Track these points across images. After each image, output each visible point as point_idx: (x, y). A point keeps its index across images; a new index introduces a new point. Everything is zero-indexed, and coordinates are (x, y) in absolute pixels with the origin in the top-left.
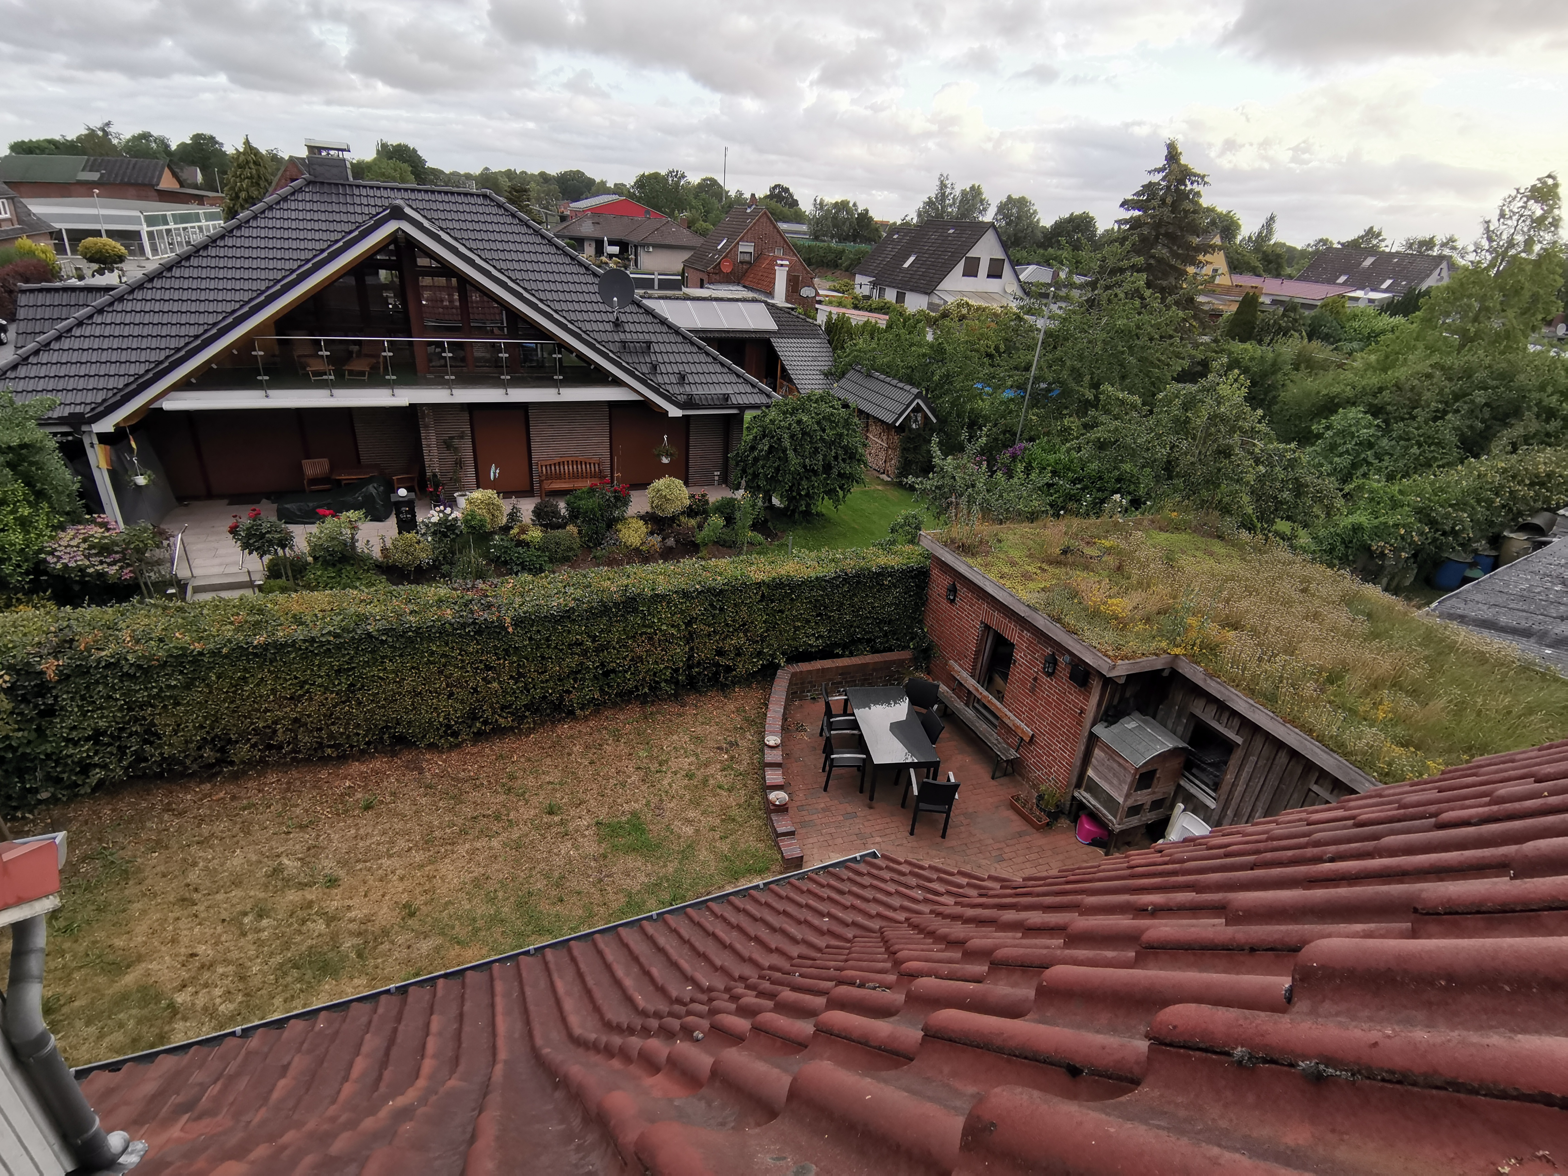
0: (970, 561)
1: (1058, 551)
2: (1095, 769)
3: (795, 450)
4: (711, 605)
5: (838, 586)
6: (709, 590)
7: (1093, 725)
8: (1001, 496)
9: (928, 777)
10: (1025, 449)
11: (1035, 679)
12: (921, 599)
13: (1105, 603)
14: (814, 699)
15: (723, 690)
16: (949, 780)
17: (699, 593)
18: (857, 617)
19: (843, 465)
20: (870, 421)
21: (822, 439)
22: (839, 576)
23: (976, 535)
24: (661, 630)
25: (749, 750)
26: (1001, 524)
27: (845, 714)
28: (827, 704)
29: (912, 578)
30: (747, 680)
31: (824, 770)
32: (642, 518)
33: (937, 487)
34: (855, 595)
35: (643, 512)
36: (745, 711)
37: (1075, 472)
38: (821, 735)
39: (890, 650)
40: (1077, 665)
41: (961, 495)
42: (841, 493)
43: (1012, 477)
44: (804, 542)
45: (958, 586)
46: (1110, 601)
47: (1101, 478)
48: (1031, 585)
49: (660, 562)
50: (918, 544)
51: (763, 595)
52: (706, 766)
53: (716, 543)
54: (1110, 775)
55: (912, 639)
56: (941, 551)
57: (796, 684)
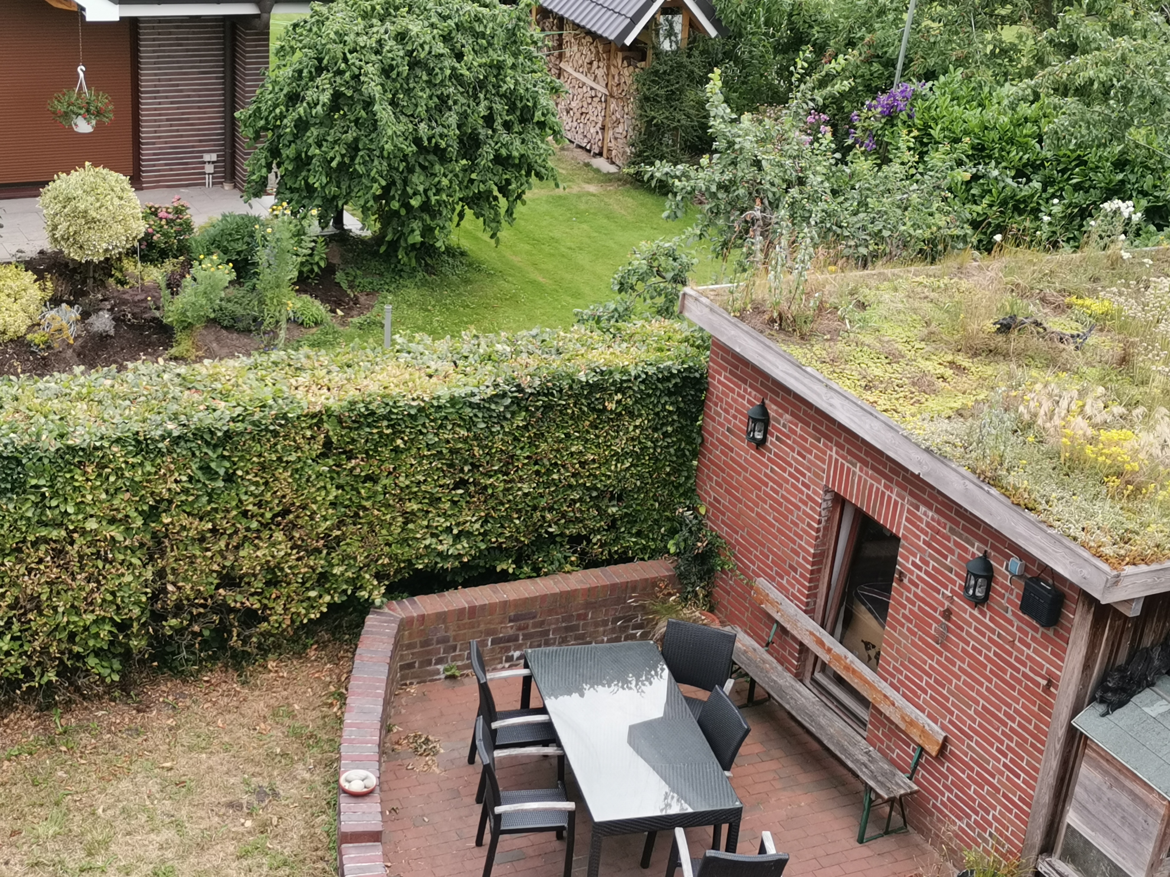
0: (797, 351)
1: (990, 326)
2: (1083, 809)
3: (393, 103)
4: (206, 469)
5: (501, 417)
6: (198, 434)
7: (1076, 711)
8: (863, 204)
9: (715, 846)
10: (916, 96)
11: (947, 614)
12: (690, 441)
13: (1093, 441)
14: (452, 677)
15: (238, 668)
16: (762, 850)
17: (176, 441)
18: (547, 485)
19: (505, 138)
20: (568, 34)
21: (456, 77)
22: (504, 395)
23: (809, 295)
24: (84, 532)
25: (304, 805)
26: (865, 266)
27: (525, 708)
28: (484, 689)
29: (670, 394)
30: (294, 640)
31: (479, 842)
32: (30, 265)
33: (721, 186)
34: (540, 436)
35: (31, 251)
36: (292, 715)
37: (1024, 148)
38: (471, 760)
39: (624, 558)
40: (1037, 579)
41: (775, 205)
42: (503, 203)
43: (886, 161)
44: (419, 317)
45: (773, 410)
46: (1104, 435)
47: (1081, 162)
48: (933, 404)
49: (78, 369)
50: (680, 317)
51: (328, 444)
52: (201, 848)
53: (212, 322)
54: (1114, 823)
55: (672, 532)
56: (733, 332)
57: (410, 646)
